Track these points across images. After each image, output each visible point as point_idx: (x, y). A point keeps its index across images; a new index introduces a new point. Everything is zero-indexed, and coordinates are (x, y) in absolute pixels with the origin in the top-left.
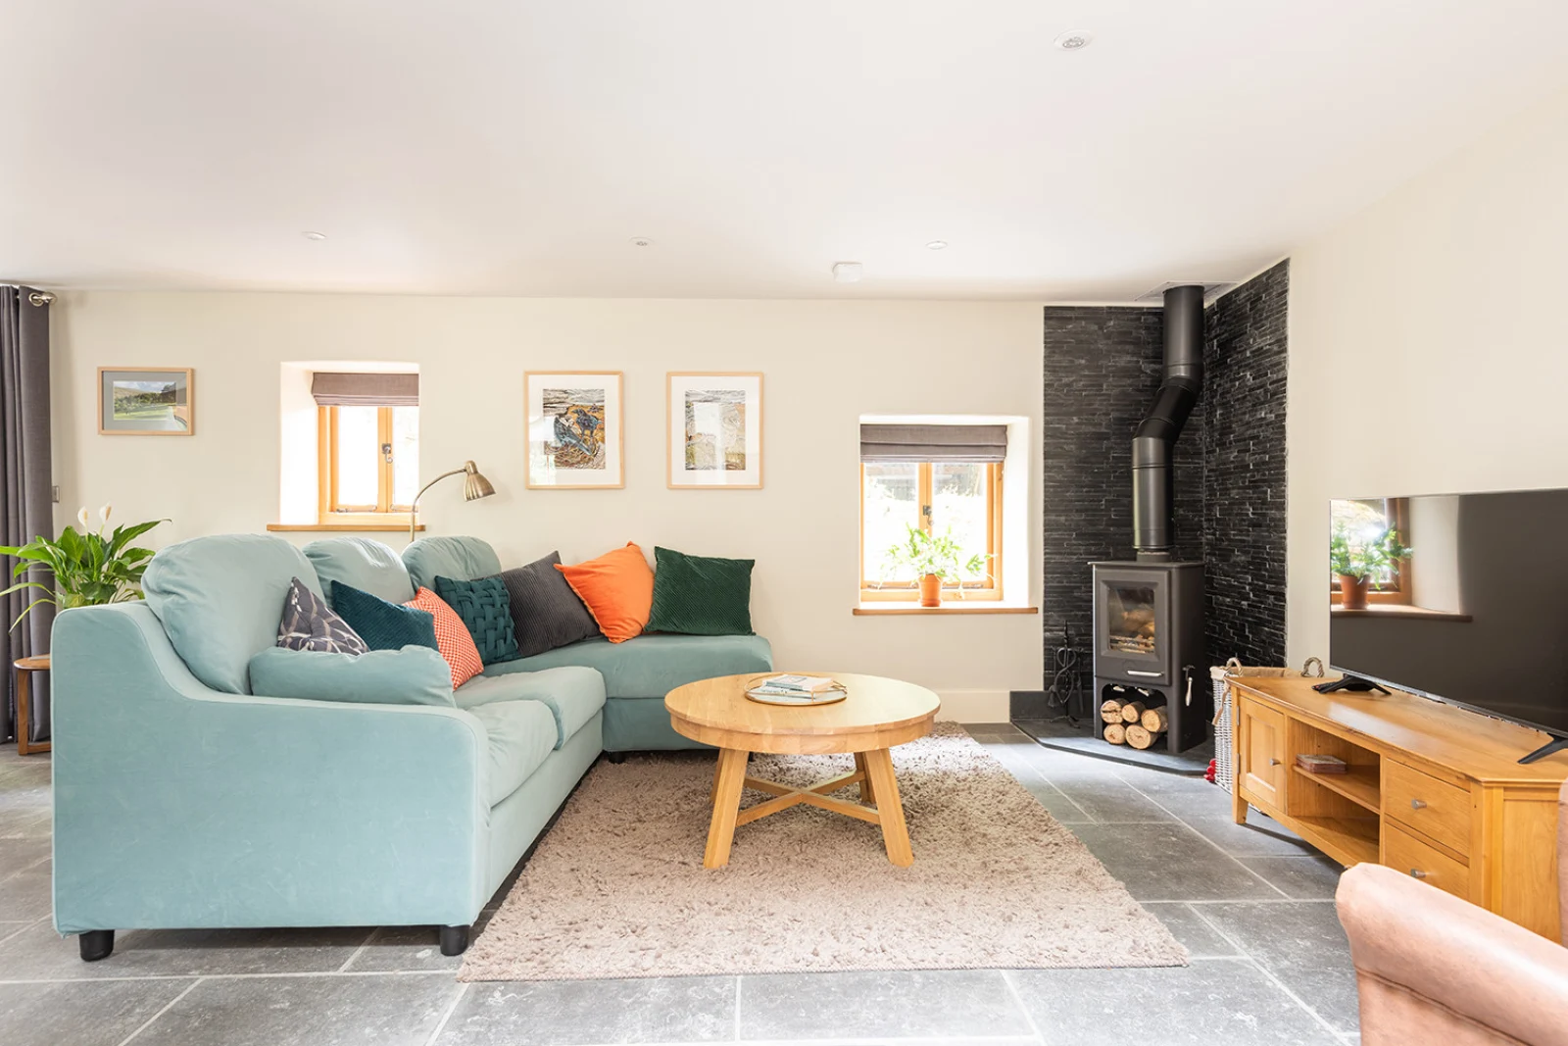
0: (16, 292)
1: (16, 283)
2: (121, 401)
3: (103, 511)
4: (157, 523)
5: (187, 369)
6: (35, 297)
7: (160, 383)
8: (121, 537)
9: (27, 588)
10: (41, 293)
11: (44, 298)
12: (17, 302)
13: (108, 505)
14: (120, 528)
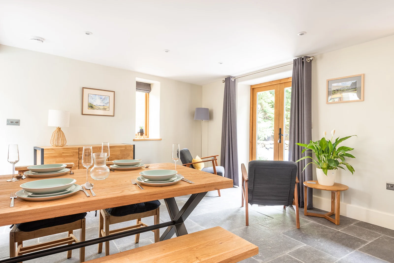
0: (303, 59)
1: (302, 56)
2: (335, 91)
3: (332, 131)
4: (351, 136)
5: (362, 74)
6: (308, 59)
7: (350, 82)
8: (337, 141)
9: (304, 159)
10: (310, 57)
11: (311, 59)
12: (303, 62)
13: (334, 130)
14: (338, 138)
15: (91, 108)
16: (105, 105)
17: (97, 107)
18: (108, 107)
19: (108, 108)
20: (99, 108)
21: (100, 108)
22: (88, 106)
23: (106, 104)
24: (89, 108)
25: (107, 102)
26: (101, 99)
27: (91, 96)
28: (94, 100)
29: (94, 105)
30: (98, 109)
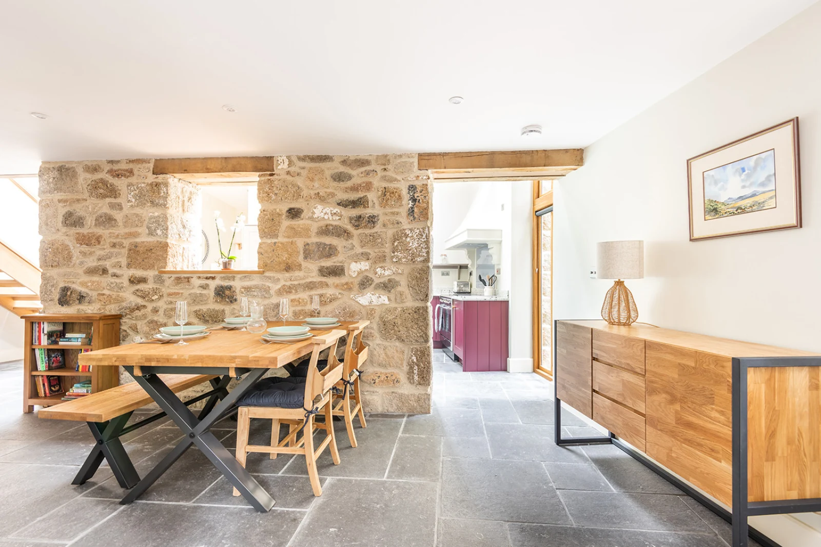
15: (713, 214)
16: (761, 189)
17: (732, 208)
18: (773, 193)
19: (771, 198)
20: (739, 208)
21: (741, 209)
22: (705, 212)
23: (763, 184)
24: (707, 217)
25: (769, 176)
26: (744, 173)
27: (713, 176)
28: (720, 185)
29: (720, 203)
30: (734, 214)
